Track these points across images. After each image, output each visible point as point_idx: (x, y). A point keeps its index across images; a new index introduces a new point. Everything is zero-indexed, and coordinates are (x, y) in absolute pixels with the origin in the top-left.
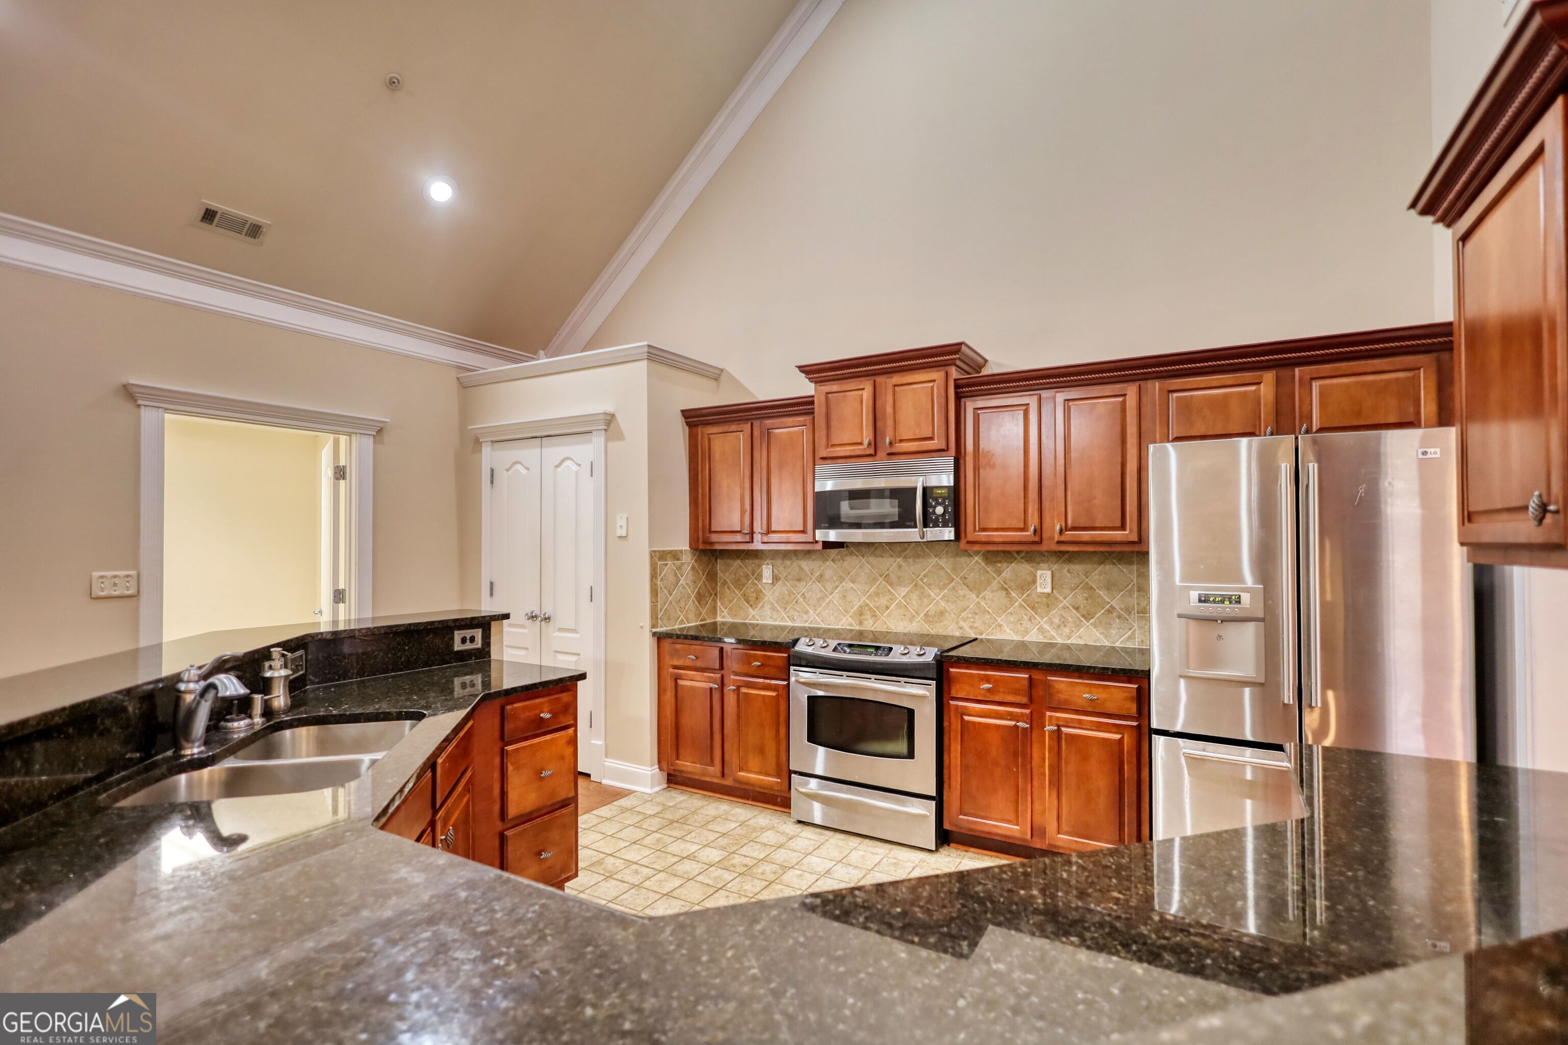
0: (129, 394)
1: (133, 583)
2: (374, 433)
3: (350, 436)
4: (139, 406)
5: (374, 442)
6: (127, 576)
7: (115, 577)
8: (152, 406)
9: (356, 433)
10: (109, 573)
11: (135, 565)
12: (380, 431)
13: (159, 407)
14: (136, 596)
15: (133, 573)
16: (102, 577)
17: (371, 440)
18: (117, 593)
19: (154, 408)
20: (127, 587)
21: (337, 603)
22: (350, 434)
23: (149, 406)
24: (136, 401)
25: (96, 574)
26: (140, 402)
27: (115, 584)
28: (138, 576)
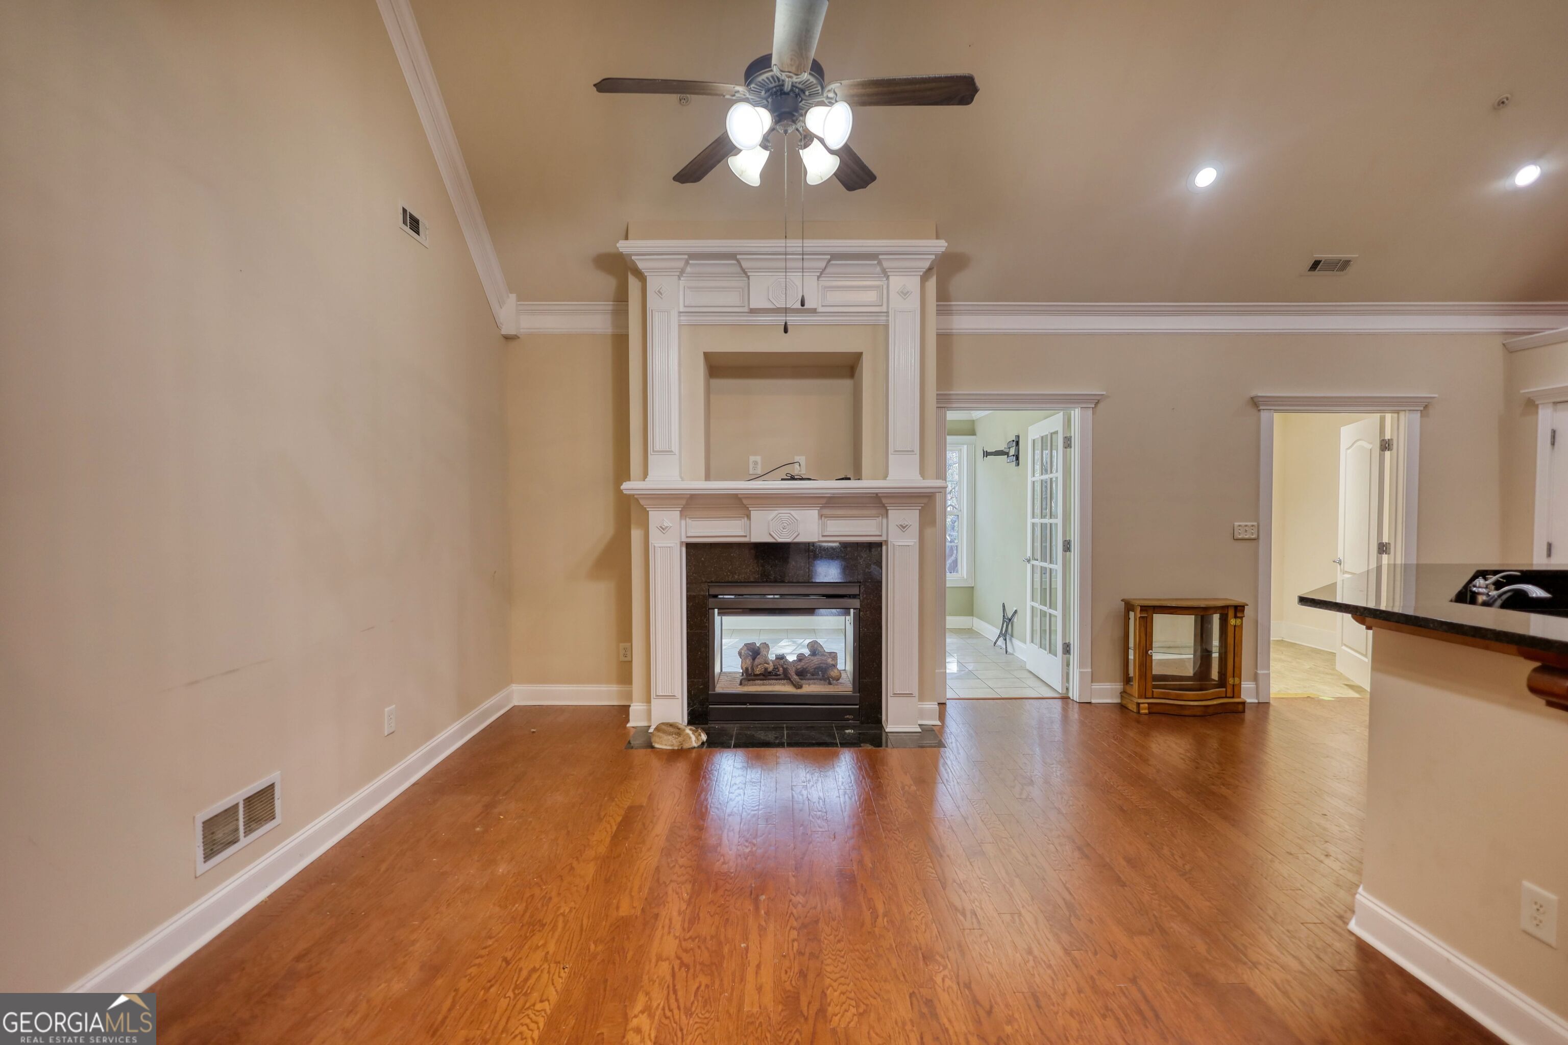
0: (1255, 403)
1: (1255, 531)
2: (1422, 408)
3: (1398, 413)
4: (1259, 410)
5: (1421, 416)
6: (1253, 526)
7: (1246, 526)
8: (1267, 409)
9: (1405, 411)
10: (1243, 524)
11: (1257, 519)
12: (1426, 407)
13: (1271, 409)
14: (1256, 539)
15: (1255, 524)
16: (1240, 526)
17: (1419, 414)
18: (1247, 537)
19: (1266, 411)
20: (1252, 533)
21: (1380, 554)
22: (1398, 412)
23: (1265, 409)
24: (1257, 407)
25: (1237, 524)
26: (1261, 408)
27: (1246, 531)
28: (1258, 526)
